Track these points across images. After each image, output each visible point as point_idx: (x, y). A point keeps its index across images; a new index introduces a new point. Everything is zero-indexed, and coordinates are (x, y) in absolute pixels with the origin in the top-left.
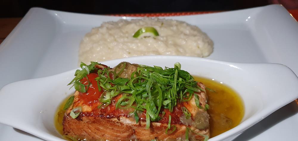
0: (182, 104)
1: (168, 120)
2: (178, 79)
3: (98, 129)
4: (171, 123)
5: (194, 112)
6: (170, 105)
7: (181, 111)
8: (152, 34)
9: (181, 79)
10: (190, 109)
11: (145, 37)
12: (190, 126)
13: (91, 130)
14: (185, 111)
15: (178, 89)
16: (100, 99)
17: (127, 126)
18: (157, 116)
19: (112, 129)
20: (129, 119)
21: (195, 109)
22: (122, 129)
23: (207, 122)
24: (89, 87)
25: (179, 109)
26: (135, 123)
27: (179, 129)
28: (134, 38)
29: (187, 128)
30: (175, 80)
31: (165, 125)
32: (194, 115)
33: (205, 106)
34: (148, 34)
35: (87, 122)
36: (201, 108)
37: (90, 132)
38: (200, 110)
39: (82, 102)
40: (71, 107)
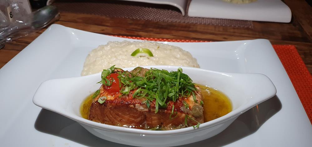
0: (183, 98)
1: (172, 108)
2: (180, 79)
3: (118, 115)
4: (174, 110)
5: (191, 105)
6: (174, 97)
7: (182, 103)
8: (147, 55)
9: (182, 80)
10: (189, 103)
11: (141, 56)
12: (189, 114)
13: (112, 115)
14: (185, 103)
15: (180, 87)
16: (120, 91)
17: (140, 111)
18: (164, 103)
19: (129, 114)
20: (142, 106)
21: (192, 103)
22: (136, 114)
23: (201, 112)
24: (113, 82)
25: (181, 101)
26: (147, 110)
27: (180, 116)
28: (132, 56)
29: (186, 115)
30: (178, 79)
31: (169, 112)
32: (192, 107)
33: (200, 102)
34: (143, 54)
35: (110, 108)
36: (197, 103)
37: (111, 117)
38: (196, 104)
39: (107, 93)
40: (98, 97)
